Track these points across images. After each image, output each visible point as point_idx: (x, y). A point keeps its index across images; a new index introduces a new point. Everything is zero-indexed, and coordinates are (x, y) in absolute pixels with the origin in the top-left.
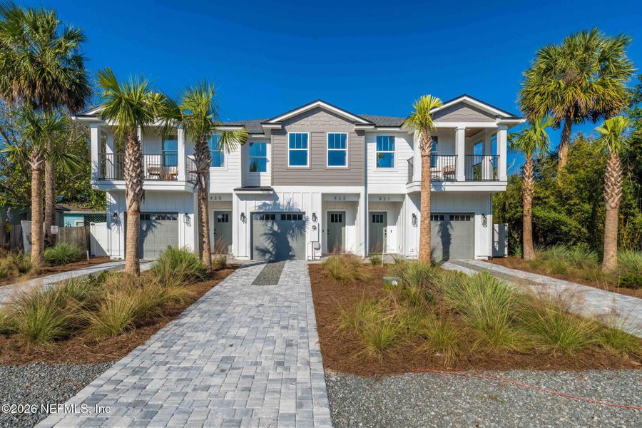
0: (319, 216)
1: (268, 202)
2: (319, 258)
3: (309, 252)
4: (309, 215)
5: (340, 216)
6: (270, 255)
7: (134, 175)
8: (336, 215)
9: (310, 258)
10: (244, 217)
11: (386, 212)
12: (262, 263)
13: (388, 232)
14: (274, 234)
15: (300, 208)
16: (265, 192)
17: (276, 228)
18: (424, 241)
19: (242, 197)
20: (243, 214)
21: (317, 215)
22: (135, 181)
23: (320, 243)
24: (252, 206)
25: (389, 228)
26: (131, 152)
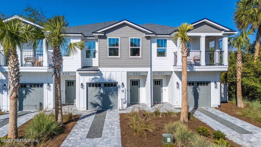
0: (125, 84)
1: (98, 77)
2: (125, 108)
3: (120, 105)
4: (120, 84)
5: (137, 82)
6: (99, 107)
7: (14, 76)
8: (135, 82)
9: (121, 108)
10: (83, 86)
11: (162, 80)
12: (93, 114)
13: (163, 90)
14: (102, 95)
15: (115, 80)
16: (96, 72)
17: (102, 91)
18: (184, 104)
19: (81, 75)
20: (82, 84)
21: (124, 84)
22: (14, 79)
23: (126, 99)
24: (88, 79)
25: (164, 88)
26: (12, 62)
